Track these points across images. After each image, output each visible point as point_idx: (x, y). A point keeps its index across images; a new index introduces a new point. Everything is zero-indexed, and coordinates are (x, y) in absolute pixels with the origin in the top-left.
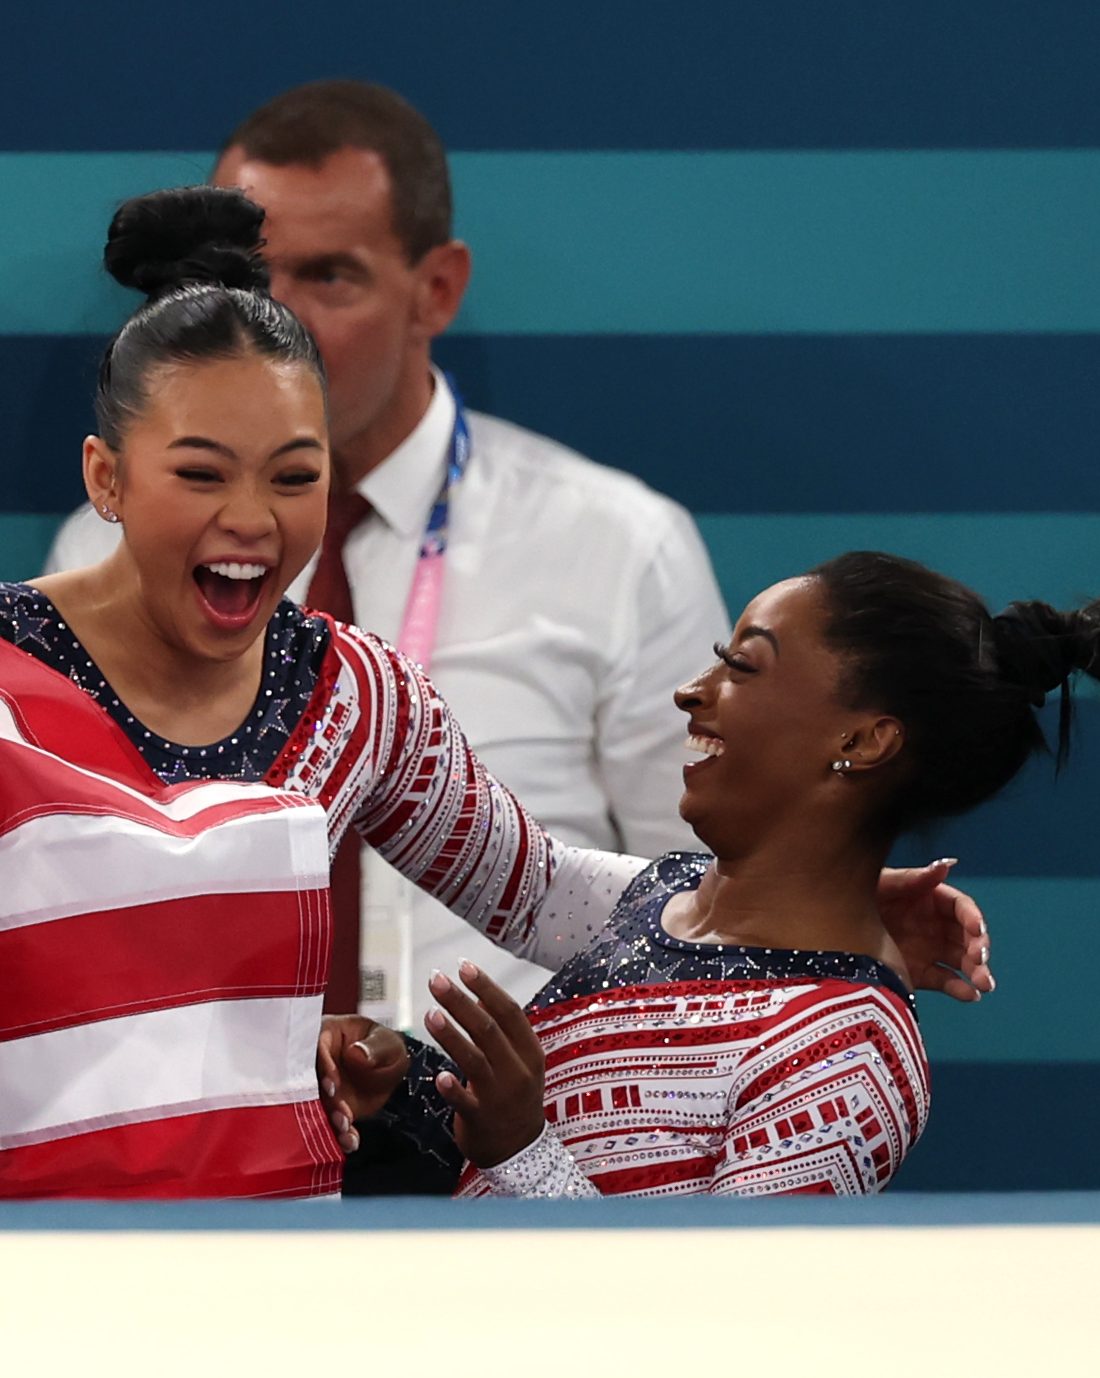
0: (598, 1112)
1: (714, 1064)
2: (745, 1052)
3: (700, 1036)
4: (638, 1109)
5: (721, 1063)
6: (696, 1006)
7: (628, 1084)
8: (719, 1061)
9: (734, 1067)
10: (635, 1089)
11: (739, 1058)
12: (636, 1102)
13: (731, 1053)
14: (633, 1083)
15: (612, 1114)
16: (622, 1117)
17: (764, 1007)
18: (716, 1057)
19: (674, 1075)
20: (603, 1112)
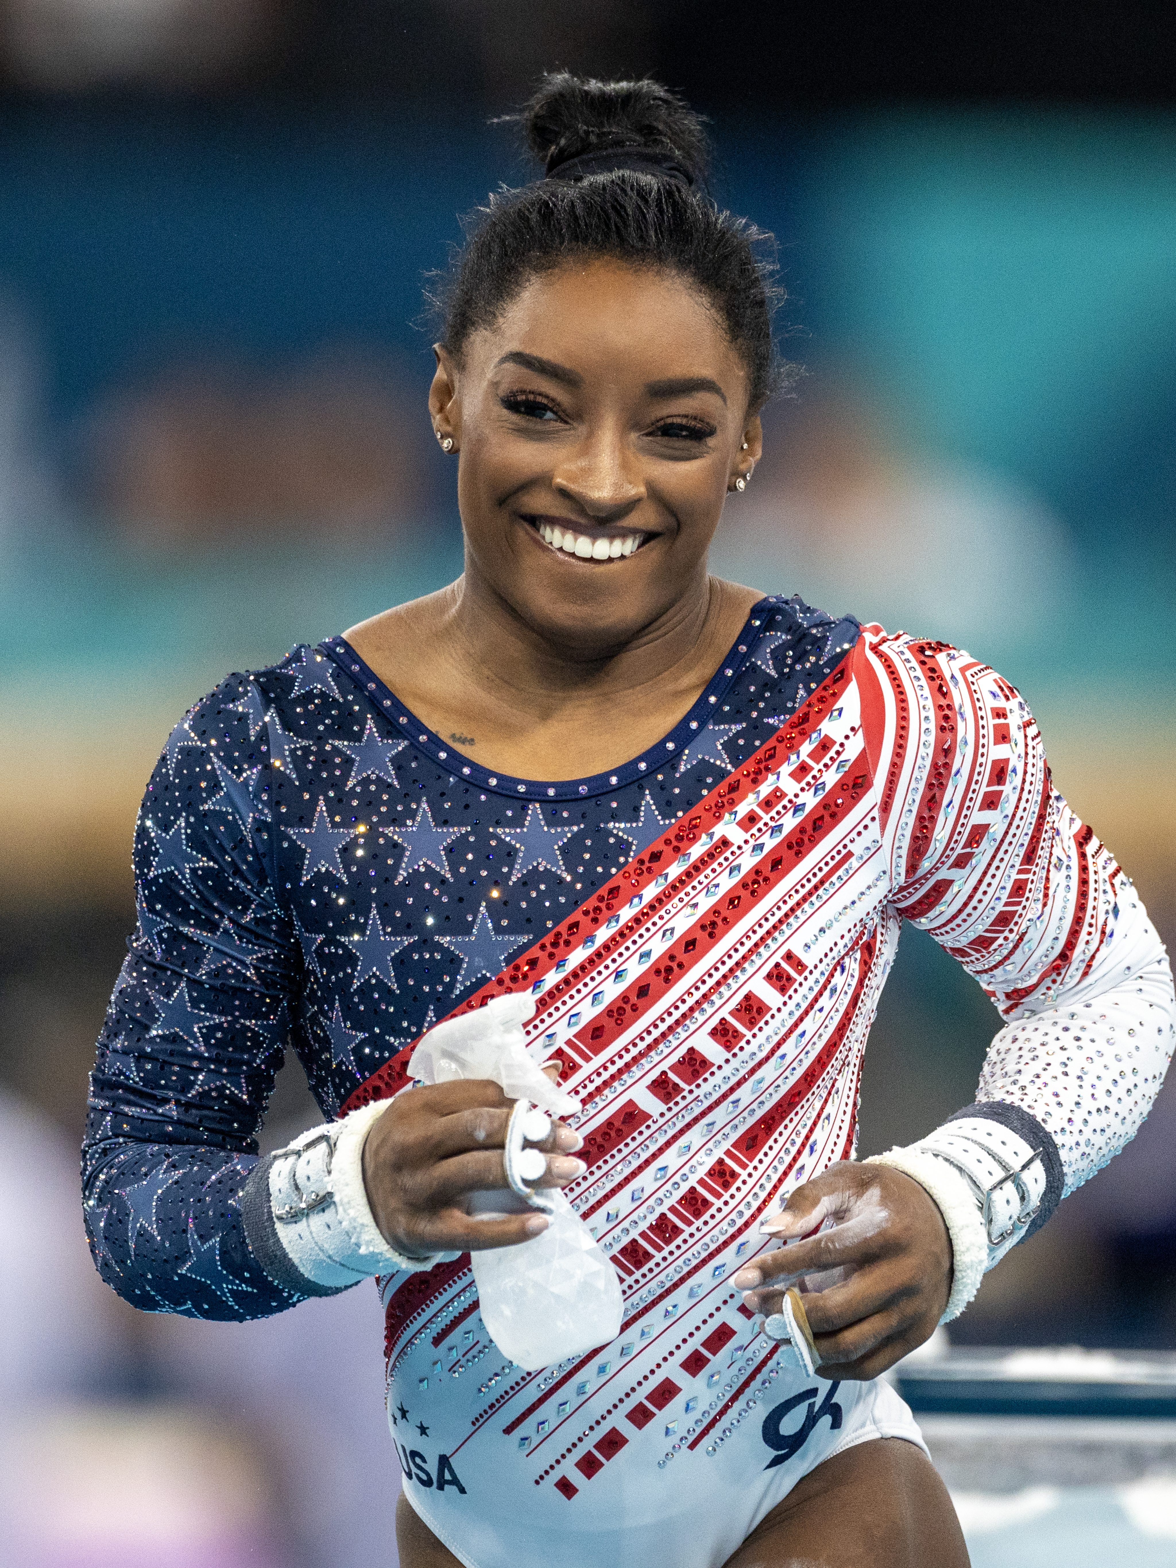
0: (768, 1017)
1: (850, 855)
2: (875, 813)
3: (800, 842)
4: (806, 973)
5: (857, 848)
6: (752, 819)
7: (777, 958)
8: (850, 847)
9: (879, 838)
10: (789, 957)
11: (875, 827)
12: (800, 966)
13: (860, 828)
14: (782, 951)
15: (785, 1004)
16: (797, 998)
17: (838, 753)
18: (845, 846)
19: (817, 904)
20: (774, 1011)
